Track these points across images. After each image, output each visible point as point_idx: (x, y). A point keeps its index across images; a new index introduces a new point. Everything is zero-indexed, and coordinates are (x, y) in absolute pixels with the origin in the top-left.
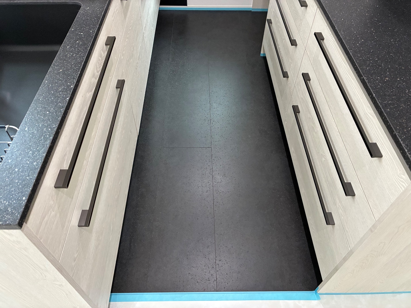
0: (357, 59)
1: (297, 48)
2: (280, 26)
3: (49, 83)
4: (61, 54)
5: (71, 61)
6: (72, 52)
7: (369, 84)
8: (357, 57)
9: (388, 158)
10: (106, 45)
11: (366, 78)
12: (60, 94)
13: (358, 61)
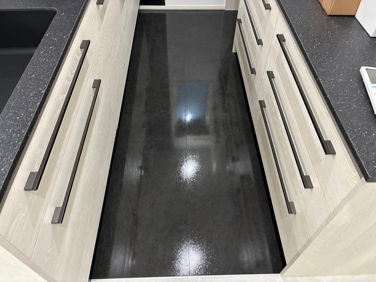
0: (314, 61)
1: (263, 47)
2: (248, 26)
3: (22, 89)
4: (34, 59)
5: (43, 66)
6: (45, 57)
7: (324, 86)
8: (313, 60)
9: (341, 156)
10: (81, 48)
11: (321, 79)
12: (30, 99)
13: (314, 63)
